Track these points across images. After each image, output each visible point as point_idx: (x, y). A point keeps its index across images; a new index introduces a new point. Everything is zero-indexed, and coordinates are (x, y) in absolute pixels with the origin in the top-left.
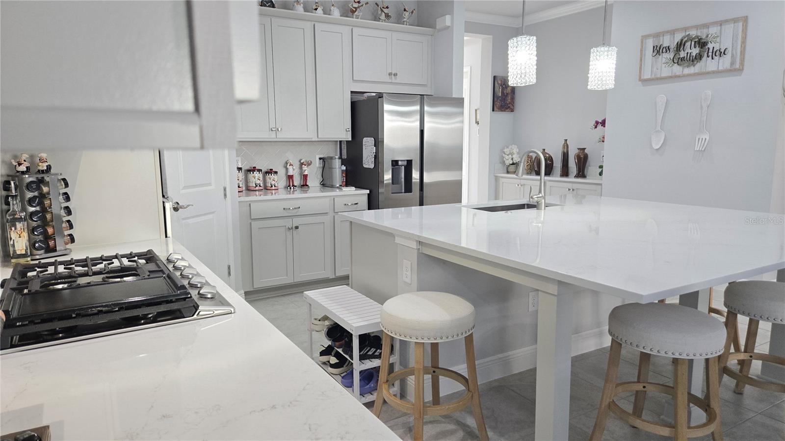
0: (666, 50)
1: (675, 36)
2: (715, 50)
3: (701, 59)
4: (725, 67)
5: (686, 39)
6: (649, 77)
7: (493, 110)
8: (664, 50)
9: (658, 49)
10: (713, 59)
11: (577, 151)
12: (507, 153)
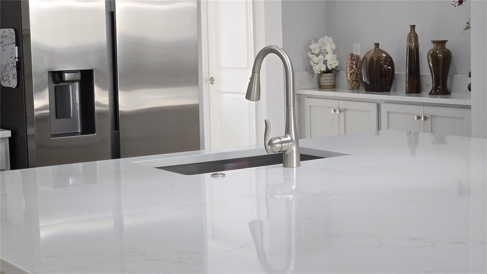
11: (432, 46)
12: (316, 52)
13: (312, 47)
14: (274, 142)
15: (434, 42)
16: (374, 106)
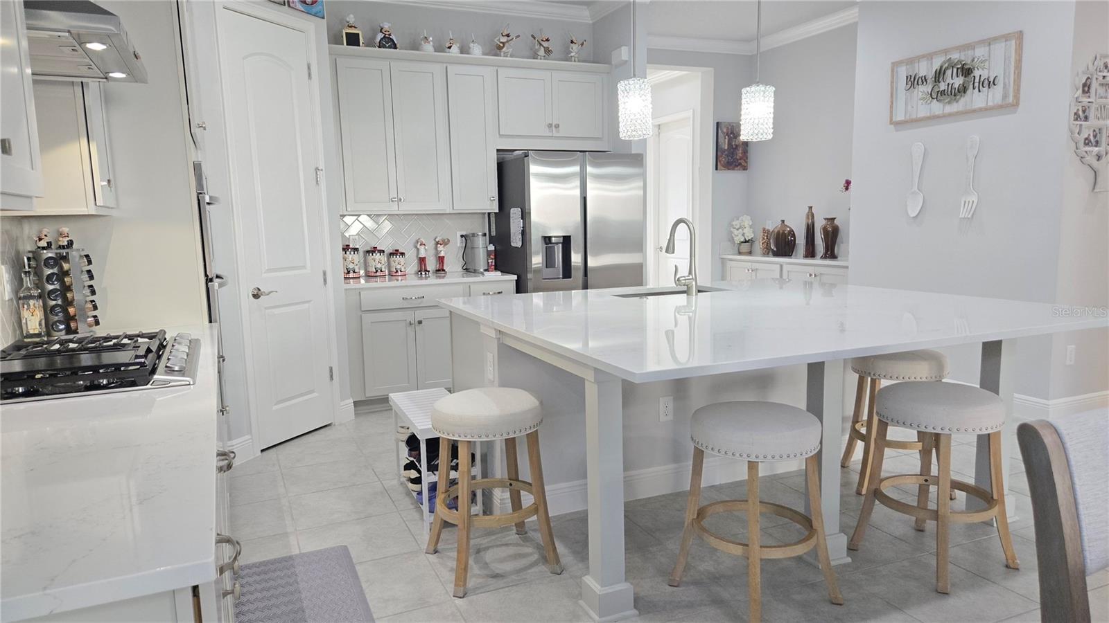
0: (922, 80)
1: (934, 60)
2: (982, 79)
3: (965, 92)
4: (996, 102)
5: (946, 65)
6: (903, 119)
7: (717, 169)
8: (920, 81)
9: (912, 79)
10: (979, 91)
11: (824, 222)
12: (737, 227)
13: (734, 223)
14: (681, 279)
15: (825, 219)
16: (778, 266)
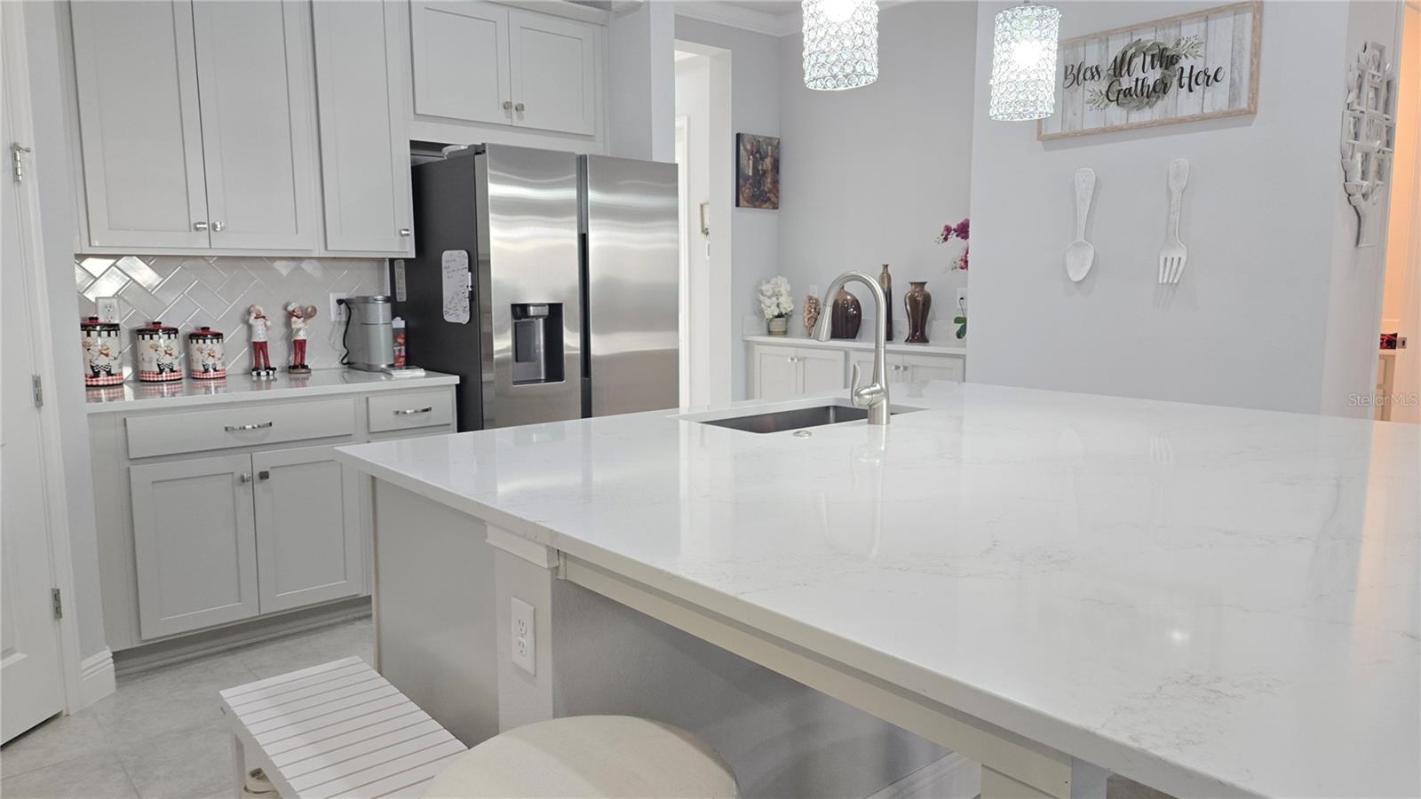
0: (1092, 74)
1: (1110, 43)
2: (1195, 72)
3: (1165, 93)
4: (1217, 108)
5: (1133, 50)
6: (1058, 130)
7: (738, 205)
8: (1088, 75)
9: (1075, 72)
10: (1191, 90)
11: (909, 289)
14: (862, 392)
15: (912, 284)
16: (842, 354)
